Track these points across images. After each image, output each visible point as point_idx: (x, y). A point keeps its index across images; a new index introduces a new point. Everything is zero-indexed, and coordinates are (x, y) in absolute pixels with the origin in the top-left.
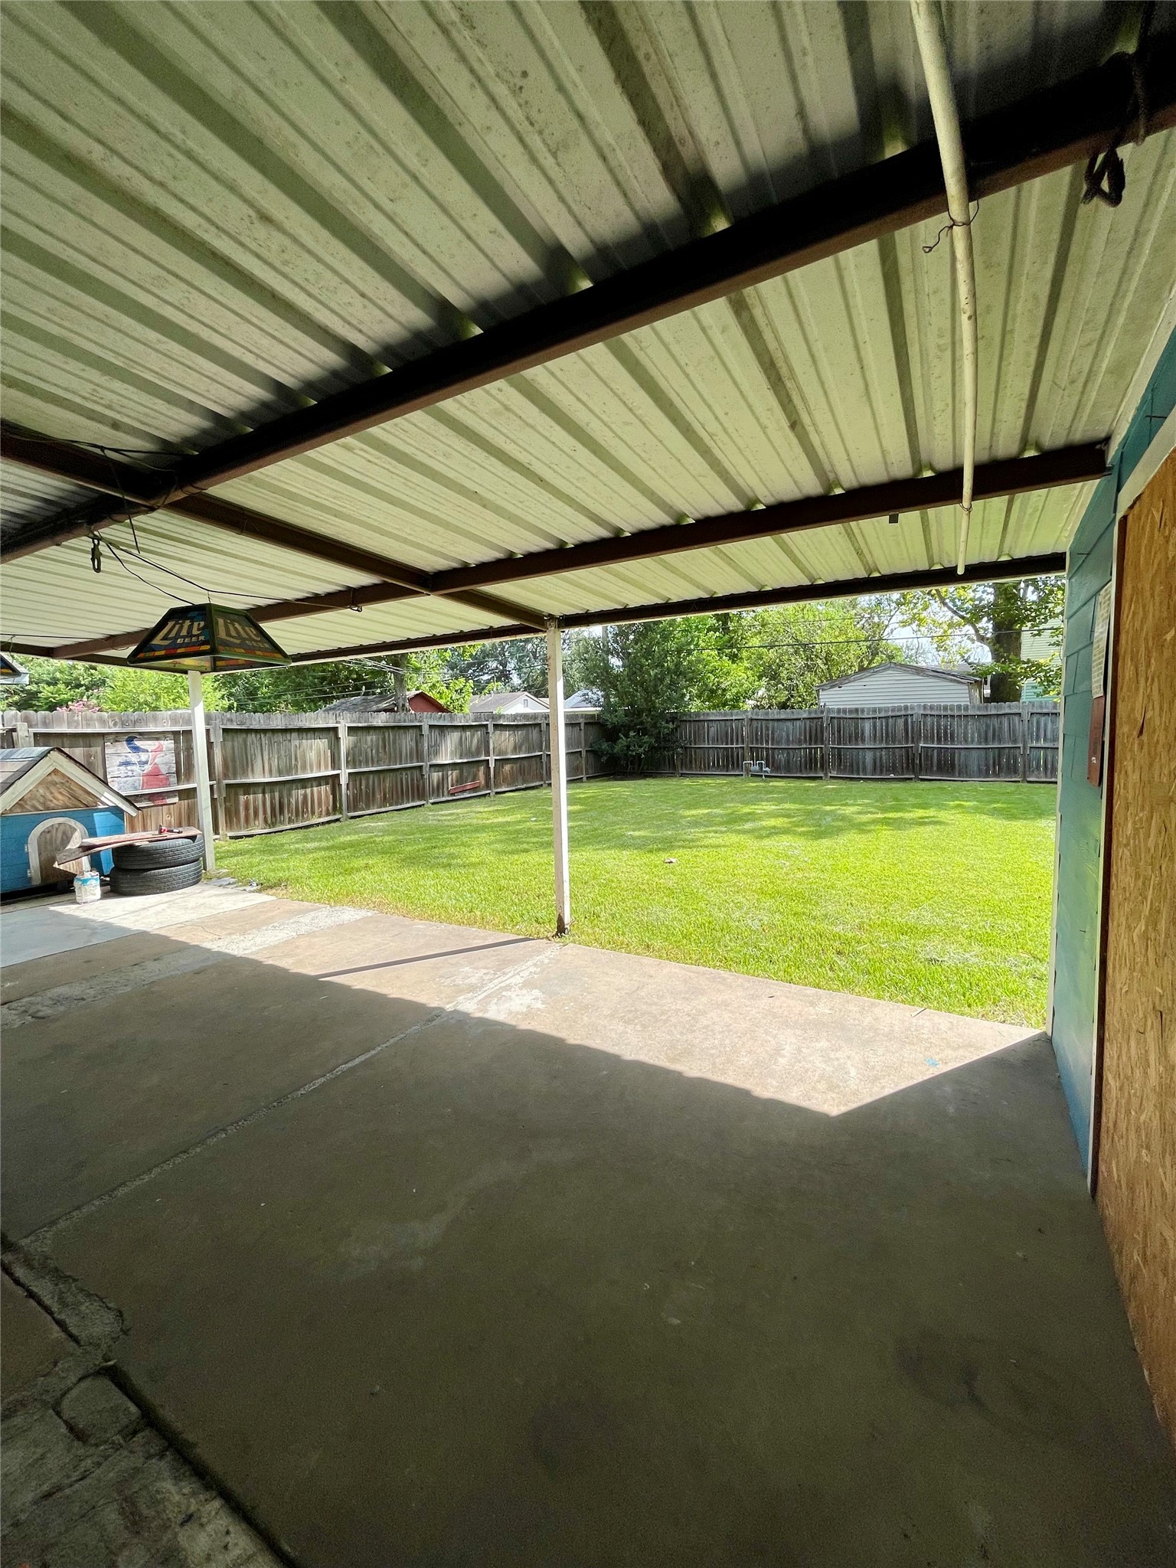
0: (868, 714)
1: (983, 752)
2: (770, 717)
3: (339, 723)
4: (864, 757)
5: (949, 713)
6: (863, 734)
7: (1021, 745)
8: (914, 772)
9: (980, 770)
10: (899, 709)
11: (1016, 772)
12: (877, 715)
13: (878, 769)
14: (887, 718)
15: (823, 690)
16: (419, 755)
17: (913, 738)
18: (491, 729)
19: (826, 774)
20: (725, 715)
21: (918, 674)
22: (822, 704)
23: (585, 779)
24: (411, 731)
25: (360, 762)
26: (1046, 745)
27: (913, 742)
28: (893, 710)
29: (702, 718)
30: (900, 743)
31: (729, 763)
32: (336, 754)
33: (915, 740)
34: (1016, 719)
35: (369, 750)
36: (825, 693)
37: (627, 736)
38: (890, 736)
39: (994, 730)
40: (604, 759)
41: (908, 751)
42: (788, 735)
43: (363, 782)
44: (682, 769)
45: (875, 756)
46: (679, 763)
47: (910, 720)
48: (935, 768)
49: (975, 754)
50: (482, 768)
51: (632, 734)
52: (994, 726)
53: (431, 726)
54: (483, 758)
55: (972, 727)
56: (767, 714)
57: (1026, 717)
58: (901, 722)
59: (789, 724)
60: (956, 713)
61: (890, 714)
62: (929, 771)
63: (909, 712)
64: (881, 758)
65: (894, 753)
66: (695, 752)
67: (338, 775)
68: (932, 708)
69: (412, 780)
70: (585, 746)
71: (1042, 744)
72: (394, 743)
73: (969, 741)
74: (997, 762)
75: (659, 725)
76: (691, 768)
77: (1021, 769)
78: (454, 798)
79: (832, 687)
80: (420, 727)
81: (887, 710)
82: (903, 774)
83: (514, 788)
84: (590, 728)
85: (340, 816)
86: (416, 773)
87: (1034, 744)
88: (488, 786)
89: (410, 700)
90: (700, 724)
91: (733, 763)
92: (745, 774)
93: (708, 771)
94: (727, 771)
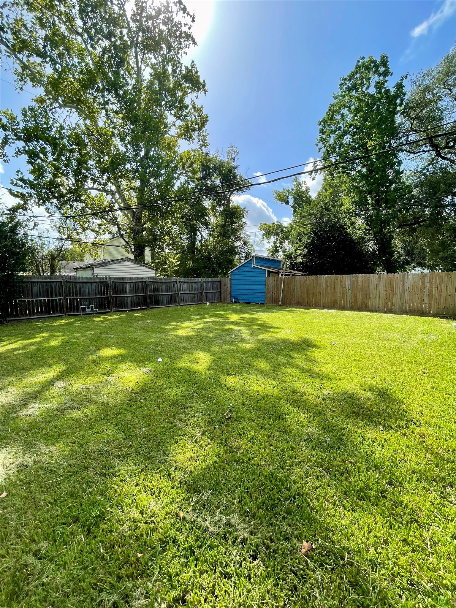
0: (128, 280)
1: (167, 296)
2: (78, 281)
4: (127, 300)
5: (157, 281)
6: (126, 290)
7: (177, 293)
9: (167, 303)
10: (140, 279)
12: (131, 281)
13: (133, 305)
14: (135, 282)
17: (145, 290)
19: (111, 310)
21: (137, 264)
26: (183, 293)
27: (146, 293)
30: (141, 293)
33: (147, 291)
34: (175, 283)
36: (97, 269)
38: (137, 291)
42: (89, 291)
45: (131, 299)
47: (144, 284)
48: (153, 303)
49: (165, 296)
52: (170, 286)
55: (164, 286)
57: (178, 283)
58: (140, 284)
59: (90, 284)
60: (159, 281)
61: (137, 280)
62: (151, 304)
63: (144, 280)
64: (134, 300)
65: (139, 298)
68: (151, 278)
73: (162, 292)
74: (171, 300)
77: (177, 302)
79: (100, 267)
82: (143, 306)
87: (180, 292)
91: (53, 309)
92: (66, 315)
93: (34, 315)
94: (49, 314)
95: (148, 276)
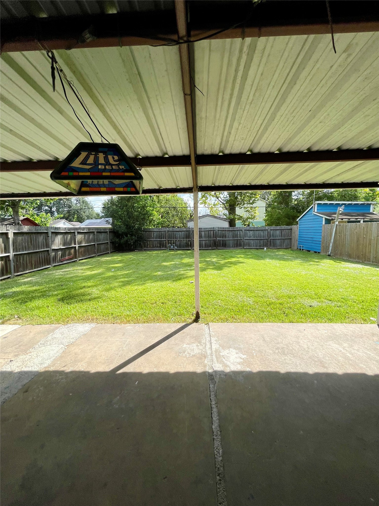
0: (203, 230)
1: (233, 241)
2: (174, 230)
3: (9, 230)
4: (202, 243)
5: (225, 230)
6: (202, 235)
7: (242, 239)
8: (216, 247)
9: (233, 246)
10: (212, 228)
11: (241, 246)
12: (206, 230)
13: (206, 246)
14: (208, 231)
15: (189, 222)
16: (47, 246)
17: (215, 237)
18: (76, 234)
19: (192, 248)
20: (159, 229)
21: (215, 218)
22: (188, 226)
23: (110, 253)
24: (43, 234)
25: (19, 249)
26: (248, 239)
27: (215, 238)
28: (210, 229)
29: (151, 230)
30: (212, 238)
31: (161, 246)
32: (7, 246)
33: (216, 237)
34: (241, 231)
35: (24, 244)
36: (189, 223)
37: (127, 236)
38: (209, 236)
39: (236, 234)
40: (117, 245)
41: (214, 241)
42: (180, 236)
43: (21, 259)
44: (144, 248)
45: (205, 242)
46: (143, 246)
47: (214, 231)
48: (221, 246)
49: (231, 241)
50: (73, 250)
51: (129, 236)
52: (236, 233)
53: (52, 232)
54: (73, 245)
55: (231, 233)
56: (173, 229)
57: (243, 231)
58: (212, 232)
59: (180, 233)
60: (226, 230)
61: (209, 230)
62: (220, 246)
63: (214, 229)
64: (207, 243)
65: (210, 242)
66: (149, 242)
67: (8, 256)
68: (220, 228)
69: (44, 256)
70: (109, 240)
71: (247, 238)
72: (36, 240)
73: (229, 238)
74: (237, 244)
75: (138, 232)
76: (148, 248)
77: (242, 245)
78: (63, 263)
79: (191, 221)
80: (47, 233)
81: (208, 228)
82: (213, 247)
83: (86, 258)
84: (111, 233)
85: (10, 276)
86: (46, 253)
87: (245, 238)
88: (76, 257)
89: (22, 221)
90: (151, 232)
91: (162, 245)
92: (167, 249)
93: (154, 248)
94: (160, 248)
95: (218, 226)
